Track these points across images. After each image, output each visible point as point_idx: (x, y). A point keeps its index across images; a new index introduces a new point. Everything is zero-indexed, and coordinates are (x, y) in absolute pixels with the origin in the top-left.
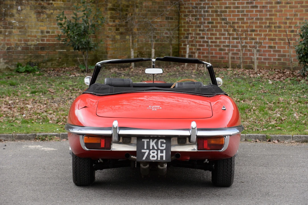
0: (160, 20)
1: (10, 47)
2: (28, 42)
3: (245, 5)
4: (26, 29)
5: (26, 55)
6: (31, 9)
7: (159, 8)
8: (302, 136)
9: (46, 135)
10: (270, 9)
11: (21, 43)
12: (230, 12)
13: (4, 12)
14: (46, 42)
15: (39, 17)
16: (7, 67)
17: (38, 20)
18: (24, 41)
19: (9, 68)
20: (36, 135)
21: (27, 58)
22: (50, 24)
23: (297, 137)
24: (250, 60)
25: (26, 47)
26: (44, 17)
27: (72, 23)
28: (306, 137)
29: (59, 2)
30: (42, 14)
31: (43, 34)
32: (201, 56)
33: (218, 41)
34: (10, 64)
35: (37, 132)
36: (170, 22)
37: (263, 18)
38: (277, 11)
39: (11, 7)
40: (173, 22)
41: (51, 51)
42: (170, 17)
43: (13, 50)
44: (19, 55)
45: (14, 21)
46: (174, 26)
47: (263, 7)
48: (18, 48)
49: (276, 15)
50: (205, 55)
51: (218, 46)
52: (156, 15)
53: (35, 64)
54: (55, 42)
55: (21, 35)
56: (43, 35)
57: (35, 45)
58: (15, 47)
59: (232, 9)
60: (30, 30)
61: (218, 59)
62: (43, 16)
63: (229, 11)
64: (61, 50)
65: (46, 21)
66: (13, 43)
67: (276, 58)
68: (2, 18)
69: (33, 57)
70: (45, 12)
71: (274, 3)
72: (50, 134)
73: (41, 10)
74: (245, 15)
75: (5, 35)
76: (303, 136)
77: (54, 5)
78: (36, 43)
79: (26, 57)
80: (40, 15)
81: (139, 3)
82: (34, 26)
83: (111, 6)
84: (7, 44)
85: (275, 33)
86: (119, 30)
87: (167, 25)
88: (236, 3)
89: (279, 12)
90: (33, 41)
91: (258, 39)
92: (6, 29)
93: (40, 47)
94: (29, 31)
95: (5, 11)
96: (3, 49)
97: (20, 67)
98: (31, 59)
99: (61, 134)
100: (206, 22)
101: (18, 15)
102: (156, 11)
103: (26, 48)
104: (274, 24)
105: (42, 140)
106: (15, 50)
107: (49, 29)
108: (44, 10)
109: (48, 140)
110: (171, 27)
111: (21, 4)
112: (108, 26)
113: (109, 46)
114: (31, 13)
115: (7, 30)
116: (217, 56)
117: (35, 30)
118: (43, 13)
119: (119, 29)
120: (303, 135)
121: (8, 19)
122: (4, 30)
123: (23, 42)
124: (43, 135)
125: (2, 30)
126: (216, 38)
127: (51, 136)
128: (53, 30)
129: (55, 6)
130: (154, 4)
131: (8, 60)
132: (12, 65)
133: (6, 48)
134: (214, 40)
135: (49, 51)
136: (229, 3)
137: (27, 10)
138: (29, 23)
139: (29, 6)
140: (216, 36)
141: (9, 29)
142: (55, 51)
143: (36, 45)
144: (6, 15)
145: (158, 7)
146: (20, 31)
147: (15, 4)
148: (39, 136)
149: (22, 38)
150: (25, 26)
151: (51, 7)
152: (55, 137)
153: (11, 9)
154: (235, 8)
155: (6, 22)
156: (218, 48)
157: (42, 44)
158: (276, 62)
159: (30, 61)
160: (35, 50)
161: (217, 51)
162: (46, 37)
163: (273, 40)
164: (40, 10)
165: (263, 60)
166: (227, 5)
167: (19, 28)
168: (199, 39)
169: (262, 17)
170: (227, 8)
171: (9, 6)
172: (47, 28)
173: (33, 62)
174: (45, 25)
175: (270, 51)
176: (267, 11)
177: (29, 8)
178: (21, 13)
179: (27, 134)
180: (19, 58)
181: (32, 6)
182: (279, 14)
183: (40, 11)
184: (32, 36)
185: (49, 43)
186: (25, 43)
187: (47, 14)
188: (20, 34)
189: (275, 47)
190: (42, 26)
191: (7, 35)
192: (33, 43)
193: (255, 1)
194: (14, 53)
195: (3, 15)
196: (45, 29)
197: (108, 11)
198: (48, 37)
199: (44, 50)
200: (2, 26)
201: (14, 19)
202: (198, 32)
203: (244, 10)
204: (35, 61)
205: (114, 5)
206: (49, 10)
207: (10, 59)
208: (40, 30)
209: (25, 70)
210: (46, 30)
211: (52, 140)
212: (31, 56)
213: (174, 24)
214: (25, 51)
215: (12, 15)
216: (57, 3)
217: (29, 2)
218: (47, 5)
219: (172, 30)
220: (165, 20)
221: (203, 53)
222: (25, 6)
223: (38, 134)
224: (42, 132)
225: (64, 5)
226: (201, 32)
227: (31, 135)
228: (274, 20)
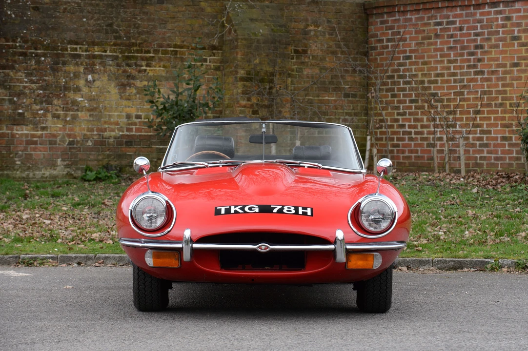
0: (333, 98)
1: (73, 141)
2: (104, 132)
3: (465, 70)
4: (101, 112)
5: (100, 153)
6: (109, 80)
7: (332, 78)
8: (447, 259)
9: (36, 258)
10: (503, 76)
11: (92, 135)
12: (443, 82)
13: (63, 83)
14: (135, 132)
15: (123, 93)
16: (68, 172)
17: (121, 98)
18: (97, 132)
19: (72, 175)
20: (20, 257)
21: (103, 159)
22: (142, 104)
23: (441, 261)
24: (474, 162)
25: (100, 141)
26: (131, 93)
27: (170, 100)
28: (454, 261)
29: (158, 69)
30: (128, 88)
31: (131, 119)
32: (400, 156)
33: (425, 130)
34: (74, 169)
35: (23, 253)
36: (352, 102)
37: (492, 91)
38: (513, 79)
39: (77, 76)
40: (357, 101)
41: (144, 148)
42: (352, 93)
43: (79, 145)
44: (88, 153)
45: (80, 99)
46: (359, 107)
47: (493, 72)
48: (87, 141)
49: (512, 85)
50: (407, 154)
51: (426, 139)
52: (326, 90)
53: (115, 167)
54: (151, 132)
55: (93, 121)
56: (130, 122)
57: (115, 138)
58: (83, 141)
59: (446, 78)
60: (108, 113)
61: (426, 161)
62: (131, 91)
63: (441, 80)
64: (161, 147)
65: (136, 99)
66: (79, 133)
67: (513, 157)
68: (61, 94)
69: (113, 157)
70: (133, 84)
71: (508, 65)
72: (42, 255)
73: (127, 80)
74: (464, 87)
75: (66, 121)
76: (450, 259)
77: (148, 73)
78: (119, 133)
79: (100, 158)
80: (126, 89)
81: (296, 70)
82: (114, 106)
83: (244, 74)
84: (69, 136)
85: (510, 115)
86: (258, 114)
87: (345, 106)
88: (452, 68)
89: (517, 80)
90: (113, 130)
91: (485, 126)
92: (66, 111)
93: (125, 140)
94: (106, 115)
95: (66, 82)
96: (62, 144)
97: (88, 172)
98: (110, 160)
99: (59, 256)
100: (408, 99)
101: (87, 88)
102: (327, 83)
103: (101, 143)
104: (510, 100)
105: (28, 266)
106: (81, 145)
107: (141, 112)
108: (132, 81)
109: (38, 265)
110: (353, 109)
111: (93, 72)
112: (238, 107)
113: (240, 139)
114: (110, 86)
115: (68, 113)
116: (424, 156)
117: (116, 114)
118: (130, 86)
119: (257, 111)
120: (452, 258)
121: (71, 95)
122: (64, 114)
123: (95, 133)
124: (31, 258)
125: (60, 113)
126: (423, 127)
127: (43, 259)
128: (146, 113)
129: (151, 74)
130: (323, 71)
131: (71, 161)
132: (77, 169)
133: (68, 141)
134: (419, 129)
135: (139, 148)
136: (440, 67)
137: (102, 80)
138: (106, 102)
139: (106, 75)
140: (422, 123)
141: (73, 111)
142: (152, 147)
143: (119, 138)
144: (66, 88)
145: (330, 76)
146: (90, 115)
147: (82, 71)
148: (24, 259)
149: (93, 126)
150: (99, 106)
151: (144, 76)
152: (51, 260)
153: (77, 80)
154: (451, 76)
155: (68, 100)
156: (425, 143)
157: (127, 135)
158: (513, 163)
159: (108, 164)
160: (115, 146)
161: (424, 147)
162: (135, 124)
163: (508, 127)
164: (124, 81)
165: (493, 161)
166: (439, 72)
167: (89, 110)
168: (397, 128)
169: (491, 89)
170: (438, 75)
171: (72, 75)
172: (138, 110)
173: (112, 165)
174: (133, 104)
175: (504, 145)
176: (498, 79)
177: (107, 78)
178: (93, 86)
179: (5, 256)
180: (89, 159)
181: (111, 74)
182: (517, 83)
183: (126, 83)
184: (111, 124)
185: (140, 134)
186: (100, 135)
187: (137, 88)
188: (91, 119)
189: (511, 138)
190: (129, 107)
191: (69, 121)
192: (113, 134)
193: (481, 63)
194: (80, 151)
195: (63, 88)
196: (133, 112)
197: (239, 82)
198: (138, 124)
199: (131, 145)
200: (60, 107)
201: (80, 96)
202: (396, 117)
203: (464, 78)
204: (116, 163)
205: (248, 73)
206: (141, 81)
207: (73, 159)
208: (124, 114)
209: (95, 177)
210: (135, 114)
211: (44, 265)
212: (109, 156)
213: (359, 105)
214: (99, 146)
215: (78, 90)
216: (155, 70)
217: (107, 68)
218: (137, 73)
219: (356, 114)
220: (343, 99)
221: (403, 152)
222: (99, 74)
223: (23, 256)
224: (30, 253)
225: (166, 73)
226: (400, 117)
227: (11, 257)
228: (510, 94)
